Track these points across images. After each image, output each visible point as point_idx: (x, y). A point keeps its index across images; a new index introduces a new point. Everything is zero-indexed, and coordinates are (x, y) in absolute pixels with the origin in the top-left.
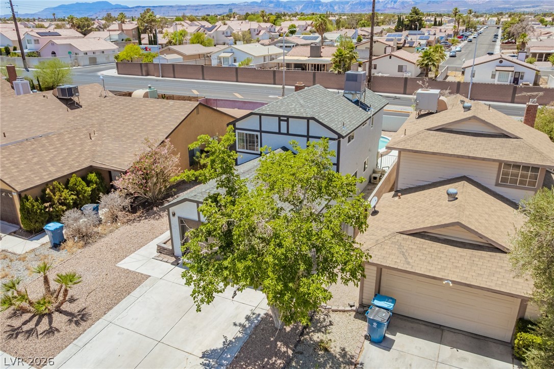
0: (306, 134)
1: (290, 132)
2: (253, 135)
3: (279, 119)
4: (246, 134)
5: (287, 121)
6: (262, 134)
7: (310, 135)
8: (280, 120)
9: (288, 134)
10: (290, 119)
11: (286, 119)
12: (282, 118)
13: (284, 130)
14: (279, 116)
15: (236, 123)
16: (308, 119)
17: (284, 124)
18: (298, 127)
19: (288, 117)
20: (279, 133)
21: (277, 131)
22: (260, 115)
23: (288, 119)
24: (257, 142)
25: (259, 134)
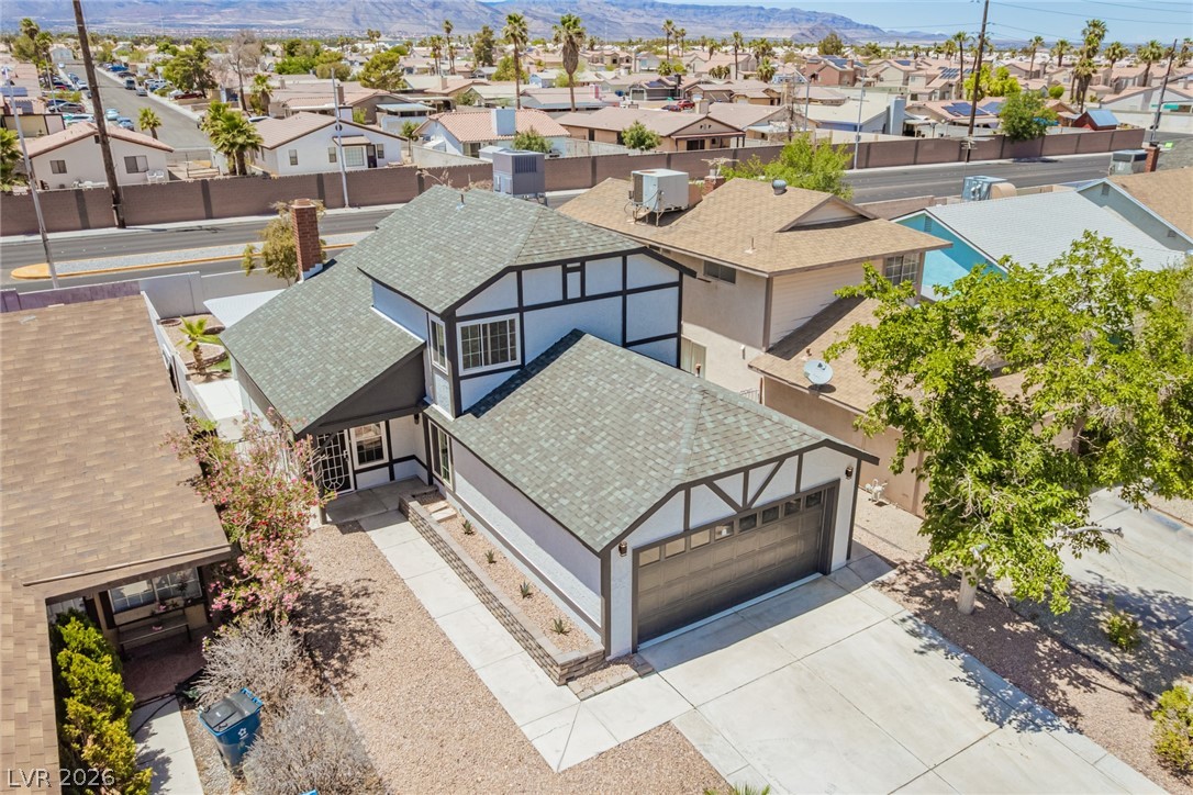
1: (587, 294)
2: (500, 323)
3: (564, 268)
4: (485, 326)
5: (582, 269)
6: (525, 313)
7: (620, 289)
8: (566, 271)
9: (583, 298)
10: (588, 263)
11: (578, 264)
12: (569, 266)
13: (574, 292)
14: (563, 263)
15: (459, 308)
16: (624, 255)
17: (574, 278)
18: (602, 277)
19: (583, 260)
20: (565, 301)
21: (560, 298)
22: (519, 270)
23: (583, 265)
24: (513, 336)
25: (516, 316)
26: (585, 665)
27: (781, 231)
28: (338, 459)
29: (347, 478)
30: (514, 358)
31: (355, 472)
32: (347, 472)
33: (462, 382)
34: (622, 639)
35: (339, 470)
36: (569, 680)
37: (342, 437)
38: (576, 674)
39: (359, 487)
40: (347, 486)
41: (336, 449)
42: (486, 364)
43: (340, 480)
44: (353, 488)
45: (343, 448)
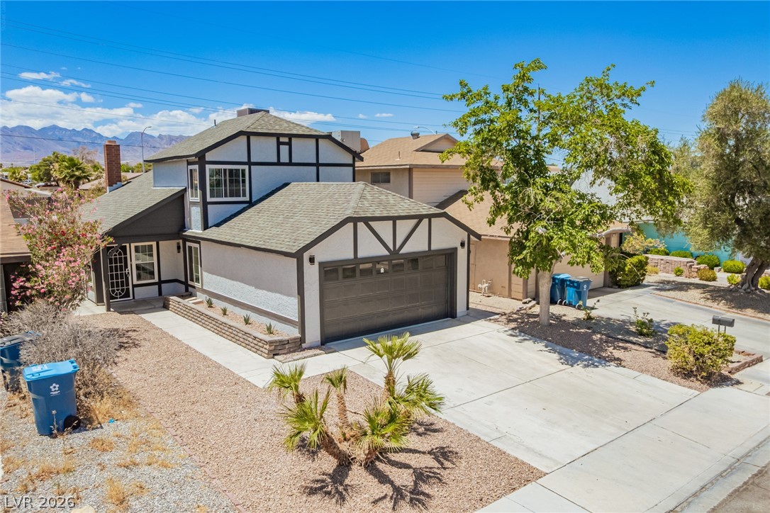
0: (315, 161)
1: (293, 161)
2: (236, 170)
3: (278, 139)
4: (225, 170)
5: (289, 144)
6: (252, 167)
7: (320, 162)
8: (279, 143)
9: (290, 164)
10: (293, 140)
11: (286, 140)
12: (282, 140)
13: (284, 159)
14: (278, 136)
15: (206, 154)
16: (317, 138)
17: (284, 149)
18: (303, 151)
19: (291, 136)
20: (279, 163)
21: (275, 161)
22: (249, 135)
23: (290, 139)
24: (244, 181)
25: (246, 167)
26: (287, 346)
27: (417, 151)
28: (122, 274)
29: (128, 289)
30: (244, 195)
31: (134, 286)
32: (128, 285)
33: (209, 206)
34: (313, 334)
35: (122, 282)
36: (274, 355)
37: (126, 258)
38: (280, 352)
39: (136, 298)
40: (127, 295)
41: (121, 267)
42: (226, 196)
43: (123, 290)
44: (131, 297)
45: (126, 267)
